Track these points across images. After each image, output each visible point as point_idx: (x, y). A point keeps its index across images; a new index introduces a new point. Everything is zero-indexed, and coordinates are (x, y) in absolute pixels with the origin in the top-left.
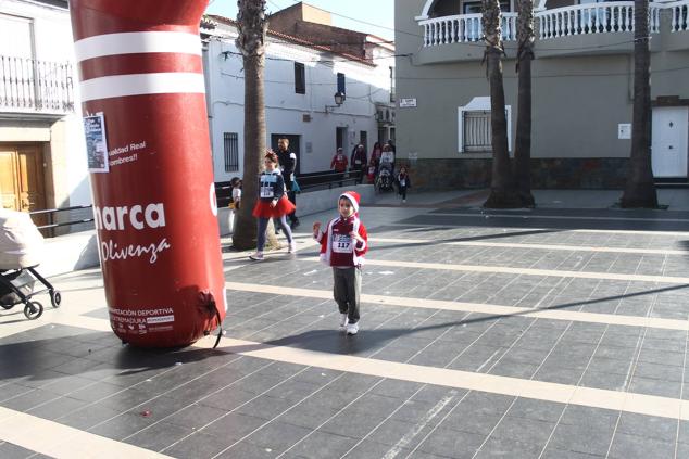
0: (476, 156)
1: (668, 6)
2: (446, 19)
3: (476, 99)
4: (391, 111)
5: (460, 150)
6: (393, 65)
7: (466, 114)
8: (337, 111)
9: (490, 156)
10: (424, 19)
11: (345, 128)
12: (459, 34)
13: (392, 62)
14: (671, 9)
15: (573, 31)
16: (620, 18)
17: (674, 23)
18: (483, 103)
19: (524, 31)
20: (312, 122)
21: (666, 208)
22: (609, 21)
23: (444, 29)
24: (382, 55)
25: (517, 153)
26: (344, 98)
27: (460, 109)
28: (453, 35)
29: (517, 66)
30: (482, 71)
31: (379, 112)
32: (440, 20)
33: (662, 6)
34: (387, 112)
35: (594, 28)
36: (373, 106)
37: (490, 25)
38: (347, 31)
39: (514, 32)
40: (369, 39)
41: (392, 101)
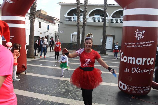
0: (74, 43)
1: (110, 18)
2: (70, 16)
3: (75, 32)
4: (58, 33)
5: (71, 42)
6: (59, 24)
7: (73, 35)
8: (47, 32)
9: (77, 43)
10: (66, 16)
11: (48, 36)
12: (72, 19)
13: (59, 23)
14: (110, 19)
15: (93, 21)
16: (102, 20)
17: (111, 22)
18: (76, 33)
19: (85, 20)
20: (42, 34)
21: (108, 55)
22: (100, 20)
23: (69, 18)
24: (57, 22)
25: (82, 43)
26: (49, 30)
27: (72, 34)
28: (71, 19)
29: (83, 27)
30: (76, 27)
31: (56, 33)
32: (69, 16)
33: (109, 18)
34: (57, 33)
35: (97, 21)
36: (54, 32)
37: (78, 18)
38: (50, 16)
39: (83, 20)
40: (55, 18)
41: (58, 31)
